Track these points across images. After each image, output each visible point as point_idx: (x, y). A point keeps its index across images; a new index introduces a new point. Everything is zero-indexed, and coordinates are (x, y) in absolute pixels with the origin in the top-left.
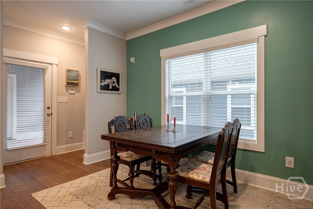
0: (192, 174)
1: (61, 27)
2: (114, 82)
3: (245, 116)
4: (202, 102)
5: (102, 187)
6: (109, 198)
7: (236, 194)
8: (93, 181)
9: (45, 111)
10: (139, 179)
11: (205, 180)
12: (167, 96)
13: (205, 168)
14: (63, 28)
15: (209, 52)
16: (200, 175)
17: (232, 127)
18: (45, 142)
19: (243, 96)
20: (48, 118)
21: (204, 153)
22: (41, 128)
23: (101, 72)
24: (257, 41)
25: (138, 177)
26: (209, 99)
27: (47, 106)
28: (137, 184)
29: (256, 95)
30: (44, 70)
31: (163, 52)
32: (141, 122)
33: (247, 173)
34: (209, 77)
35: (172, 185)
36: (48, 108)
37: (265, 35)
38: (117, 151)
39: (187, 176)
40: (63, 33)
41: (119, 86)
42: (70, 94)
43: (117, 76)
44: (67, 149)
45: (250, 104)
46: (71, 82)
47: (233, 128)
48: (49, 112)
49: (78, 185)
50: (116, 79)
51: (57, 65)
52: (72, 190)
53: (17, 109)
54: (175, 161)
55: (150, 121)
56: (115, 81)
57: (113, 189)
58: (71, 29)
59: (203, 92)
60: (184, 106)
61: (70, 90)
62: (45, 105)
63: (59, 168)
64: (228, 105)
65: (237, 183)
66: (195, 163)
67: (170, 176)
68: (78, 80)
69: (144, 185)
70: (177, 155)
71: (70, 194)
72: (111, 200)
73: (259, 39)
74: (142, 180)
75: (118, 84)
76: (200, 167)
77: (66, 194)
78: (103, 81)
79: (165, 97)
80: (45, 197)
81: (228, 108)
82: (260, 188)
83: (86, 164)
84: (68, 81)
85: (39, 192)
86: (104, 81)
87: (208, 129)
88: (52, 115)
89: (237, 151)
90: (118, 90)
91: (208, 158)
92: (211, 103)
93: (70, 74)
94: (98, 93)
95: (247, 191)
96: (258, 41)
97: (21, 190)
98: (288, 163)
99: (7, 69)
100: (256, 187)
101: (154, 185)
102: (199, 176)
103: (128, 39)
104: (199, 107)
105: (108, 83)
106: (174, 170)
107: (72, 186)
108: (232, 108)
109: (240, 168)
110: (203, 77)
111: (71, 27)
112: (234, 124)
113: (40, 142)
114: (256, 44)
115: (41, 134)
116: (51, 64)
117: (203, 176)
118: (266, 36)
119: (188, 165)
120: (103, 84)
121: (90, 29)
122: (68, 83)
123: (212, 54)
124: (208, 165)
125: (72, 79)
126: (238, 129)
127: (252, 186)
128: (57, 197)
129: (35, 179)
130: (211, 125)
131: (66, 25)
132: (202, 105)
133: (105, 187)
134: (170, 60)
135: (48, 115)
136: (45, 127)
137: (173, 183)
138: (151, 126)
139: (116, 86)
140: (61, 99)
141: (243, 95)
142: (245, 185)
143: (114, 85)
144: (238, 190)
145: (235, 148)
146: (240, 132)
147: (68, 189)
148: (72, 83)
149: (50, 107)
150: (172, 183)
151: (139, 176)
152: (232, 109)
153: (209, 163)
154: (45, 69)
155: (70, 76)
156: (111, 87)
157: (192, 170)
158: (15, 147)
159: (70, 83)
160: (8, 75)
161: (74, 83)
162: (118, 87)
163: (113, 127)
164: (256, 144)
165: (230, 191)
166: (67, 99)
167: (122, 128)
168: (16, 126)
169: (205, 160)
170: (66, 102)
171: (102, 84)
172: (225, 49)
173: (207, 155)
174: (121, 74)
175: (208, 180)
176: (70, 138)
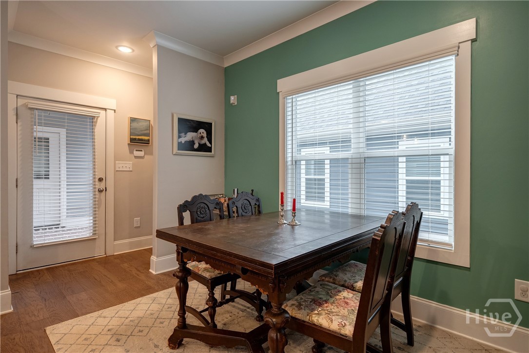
0: (318, 314)
1: (117, 47)
2: (202, 137)
3: (430, 197)
4: (350, 171)
5: (166, 320)
6: (171, 345)
7: (412, 348)
8: (155, 307)
9: (95, 185)
10: (234, 307)
11: (343, 332)
12: (289, 159)
13: (346, 300)
14: (121, 49)
15: (363, 79)
16: (334, 318)
17: (403, 220)
18: (95, 234)
19: (428, 159)
20: (100, 196)
21: (350, 266)
22: (89, 211)
23: (180, 120)
24: (456, 52)
25: (233, 301)
26: (362, 164)
27: (97, 177)
28: (228, 315)
29: (453, 158)
30: (93, 119)
31: (283, 84)
32: (239, 204)
33: (434, 304)
34: (361, 130)
35: (275, 338)
36: (100, 180)
37: (471, 40)
38: (185, 260)
39: (307, 319)
40: (119, 58)
41: (211, 143)
42: (136, 157)
43: (208, 127)
44: (131, 245)
45: (439, 174)
46: (137, 137)
47: (405, 223)
48: (102, 186)
49: (128, 313)
50: (205, 132)
51: (115, 110)
52: (115, 322)
53: (67, 182)
54: (280, 290)
55: (257, 204)
56: (205, 135)
57: (177, 329)
58: (133, 51)
59: (351, 152)
60: (327, 176)
61: (136, 150)
62: (94, 175)
63: (109, 278)
64: (400, 176)
65: (414, 323)
66: (328, 287)
67: (270, 320)
68: (148, 135)
69: (239, 320)
70: (284, 277)
71: (109, 331)
72: (175, 349)
73: (459, 47)
74: (239, 308)
75: (210, 141)
76: (338, 297)
77: (103, 330)
78: (183, 134)
79: (285, 162)
80: (65, 334)
81: (400, 182)
82: (461, 337)
83: (154, 273)
84: (132, 137)
85: (60, 325)
86: (184, 136)
87: (360, 219)
88: (106, 191)
89: (415, 262)
90: (209, 150)
91: (357, 277)
92: (366, 172)
93: (135, 125)
94: (174, 155)
95: (434, 343)
96: (458, 51)
97: (33, 318)
98: (521, 291)
99: (32, 118)
100: (451, 333)
101: (257, 320)
102: (332, 321)
103: (226, 65)
104: (343, 178)
105: (192, 138)
106: (279, 308)
107: (116, 316)
108: (408, 181)
109: (421, 295)
110: (352, 131)
111: (134, 48)
112: (407, 214)
113: (87, 234)
114: (453, 57)
115: (88, 222)
116: (105, 109)
117: (340, 320)
118: (473, 41)
119: (313, 293)
120: (183, 140)
121: (161, 49)
122: (132, 140)
123: (367, 83)
124: (354, 292)
125: (139, 134)
126: (415, 223)
127: (443, 331)
128: (84, 336)
129: (65, 297)
130: (366, 213)
131: (125, 44)
132: (350, 176)
133: (172, 320)
134: (294, 96)
135: (100, 191)
136: (95, 211)
137: (277, 336)
138: (260, 212)
139: (205, 143)
140: (121, 165)
141: (428, 157)
142: (430, 328)
143: (203, 142)
144: (415, 338)
145: (409, 258)
146: (421, 227)
147: (108, 320)
148: (139, 140)
149: (102, 179)
150: (275, 335)
151: (236, 300)
152: (407, 183)
153: (357, 288)
154: (95, 117)
155: (135, 129)
156: (196, 146)
157: (320, 305)
158: (45, 242)
159: (135, 139)
160: (35, 127)
161: (142, 140)
162: (209, 145)
163: (187, 215)
164: (453, 252)
165: (400, 341)
166: (131, 166)
167: (204, 215)
168: (65, 207)
169: (349, 281)
170: (129, 170)
171: (180, 140)
172: (392, 72)
173: (356, 271)
174: (215, 123)
175: (349, 330)
176: (136, 227)
